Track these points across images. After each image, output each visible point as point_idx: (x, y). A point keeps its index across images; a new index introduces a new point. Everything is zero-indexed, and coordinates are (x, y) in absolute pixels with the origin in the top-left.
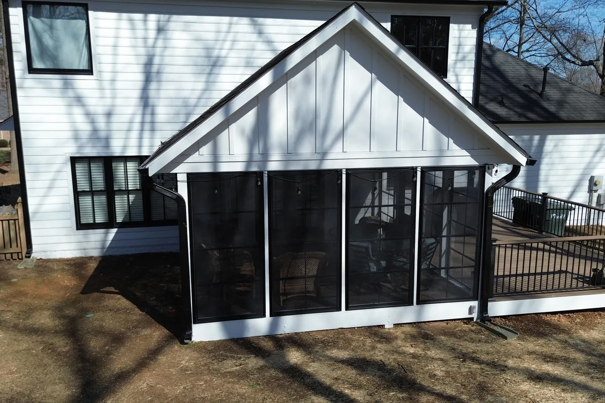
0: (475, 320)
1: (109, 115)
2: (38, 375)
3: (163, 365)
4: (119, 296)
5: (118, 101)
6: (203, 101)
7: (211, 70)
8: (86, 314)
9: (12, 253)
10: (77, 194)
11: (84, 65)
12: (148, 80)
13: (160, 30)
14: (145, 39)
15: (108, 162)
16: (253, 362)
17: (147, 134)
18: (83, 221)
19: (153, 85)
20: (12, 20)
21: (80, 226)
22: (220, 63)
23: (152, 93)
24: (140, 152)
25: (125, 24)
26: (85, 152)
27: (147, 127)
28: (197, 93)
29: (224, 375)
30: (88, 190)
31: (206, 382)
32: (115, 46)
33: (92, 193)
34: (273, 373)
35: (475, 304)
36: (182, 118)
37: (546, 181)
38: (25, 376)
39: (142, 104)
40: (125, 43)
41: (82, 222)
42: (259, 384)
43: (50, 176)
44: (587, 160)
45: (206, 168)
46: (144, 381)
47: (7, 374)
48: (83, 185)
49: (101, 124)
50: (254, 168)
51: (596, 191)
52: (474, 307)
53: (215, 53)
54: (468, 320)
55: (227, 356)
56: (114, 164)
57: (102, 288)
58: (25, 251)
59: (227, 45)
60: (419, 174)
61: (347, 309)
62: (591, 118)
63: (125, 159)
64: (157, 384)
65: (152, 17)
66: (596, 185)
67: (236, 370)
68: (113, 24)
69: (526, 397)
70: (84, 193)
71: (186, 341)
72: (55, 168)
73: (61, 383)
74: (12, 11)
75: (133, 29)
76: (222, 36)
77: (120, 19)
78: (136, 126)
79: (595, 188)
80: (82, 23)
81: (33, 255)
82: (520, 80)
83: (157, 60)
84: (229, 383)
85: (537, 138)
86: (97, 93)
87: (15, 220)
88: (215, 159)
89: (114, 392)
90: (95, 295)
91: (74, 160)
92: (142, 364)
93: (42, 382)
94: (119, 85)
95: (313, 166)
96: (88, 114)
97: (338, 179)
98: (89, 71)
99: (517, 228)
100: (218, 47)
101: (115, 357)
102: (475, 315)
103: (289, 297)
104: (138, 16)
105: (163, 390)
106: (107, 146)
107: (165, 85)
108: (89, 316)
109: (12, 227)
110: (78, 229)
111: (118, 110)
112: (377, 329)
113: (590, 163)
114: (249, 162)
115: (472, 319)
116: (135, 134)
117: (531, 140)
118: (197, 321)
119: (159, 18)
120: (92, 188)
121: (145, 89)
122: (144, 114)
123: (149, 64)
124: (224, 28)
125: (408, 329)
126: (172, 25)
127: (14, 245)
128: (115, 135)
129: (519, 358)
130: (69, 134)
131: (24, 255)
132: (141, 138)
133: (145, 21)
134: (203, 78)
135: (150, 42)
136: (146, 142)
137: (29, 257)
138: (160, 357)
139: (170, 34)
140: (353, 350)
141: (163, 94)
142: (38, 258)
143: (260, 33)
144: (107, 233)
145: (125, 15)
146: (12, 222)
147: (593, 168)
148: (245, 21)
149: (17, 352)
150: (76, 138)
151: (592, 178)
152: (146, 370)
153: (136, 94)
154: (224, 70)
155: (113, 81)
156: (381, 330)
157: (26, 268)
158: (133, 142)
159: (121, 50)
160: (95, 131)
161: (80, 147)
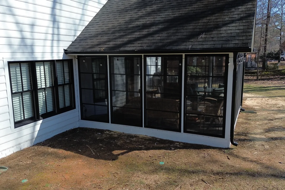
5: (38, 15)
10: (12, 95)
12: (55, 1)
15: (33, 66)
17: (55, 43)
19: (58, 6)
23: (57, 12)
26: (17, 57)
27: (55, 37)
33: (22, 93)
36: (73, 33)
39: (52, 20)
63: (44, 63)
70: (16, 94)
78: (50, 37)
96: (18, 23)
106: (32, 52)
110: (15, 127)
111: (37, 22)
116: (49, 43)
120: (22, 89)
121: (53, 8)
122: (53, 28)
128: (37, 43)
132: (52, 46)
136: (55, 50)
141: (63, 13)
144: (34, 126)
158: (48, 49)
160: (23, 39)
161: (13, 53)
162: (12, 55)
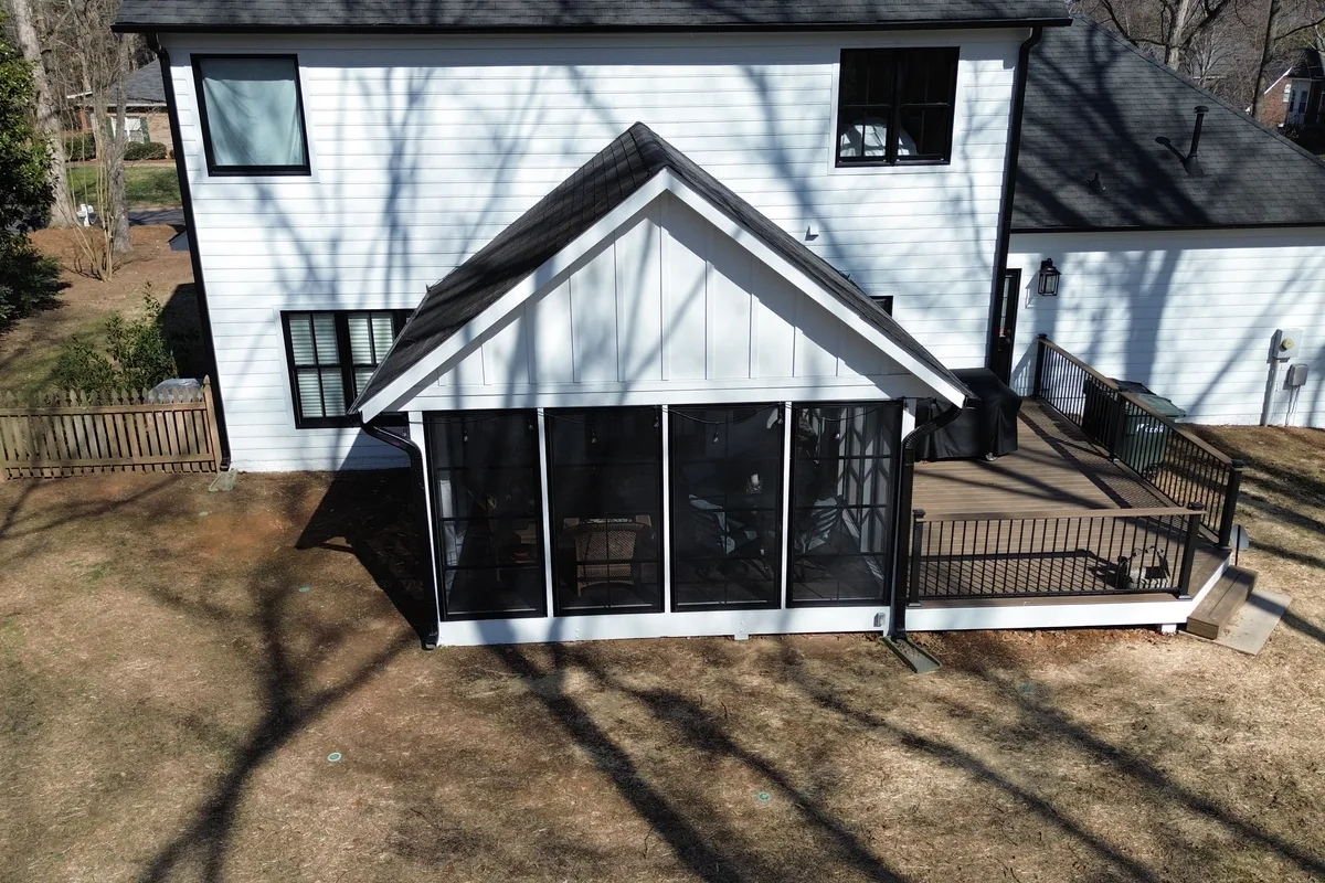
0: (885, 635)
1: (334, 243)
2: (227, 683)
3: (392, 680)
4: (351, 556)
5: (349, 219)
6: (491, 217)
7: (505, 161)
8: (300, 585)
9: (200, 463)
10: (294, 370)
11: (294, 159)
12: (396, 184)
13: (414, 97)
14: (389, 110)
15: (342, 320)
16: (516, 686)
17: (397, 275)
18: (308, 413)
19: (405, 192)
20: (178, 87)
21: (303, 422)
22: (519, 150)
23: (404, 204)
24: (387, 303)
25: (353, 87)
27: (398, 261)
28: (481, 203)
29: (470, 704)
30: (312, 363)
31: (441, 713)
32: (339, 125)
33: (318, 368)
34: (537, 705)
35: (886, 611)
36: (456, 245)
37: (1173, 340)
38: (211, 684)
39: (388, 223)
40: (355, 117)
41: (304, 415)
42: (512, 721)
43: (248, 341)
44: (1266, 299)
45: (444, 404)
46: (361, 704)
47: (188, 680)
48: (301, 358)
49: (322, 259)
50: (518, 404)
51: (1285, 360)
52: (883, 616)
53: (511, 132)
54: (873, 636)
55: (483, 673)
56: (351, 322)
57: (329, 538)
58: (219, 459)
59: (532, 116)
60: (788, 413)
61: (673, 610)
62: (1281, 218)
63: (370, 314)
64: (377, 711)
65: (400, 73)
66: (1283, 348)
67: (489, 697)
68: (334, 86)
69: (881, 769)
70: (306, 368)
71: (428, 646)
72: (255, 328)
73: (254, 698)
74: (176, 71)
75: (367, 94)
76: (521, 100)
77: (345, 79)
78: (381, 260)
79: (1281, 354)
80: (289, 85)
81: (231, 466)
82: (1150, 127)
83: (409, 148)
84: (471, 716)
85: (1157, 258)
86: (312, 206)
87: (202, 411)
88: (458, 392)
89: (319, 717)
90: (316, 550)
91: (286, 317)
92: (362, 676)
93: (231, 695)
94: (348, 191)
95: (610, 401)
96: (298, 242)
97: (655, 421)
98: (304, 169)
99: (1076, 443)
100: (516, 120)
101: (329, 663)
102: (885, 627)
103: (590, 584)
104: (375, 74)
105: (383, 720)
106: (334, 294)
107: (423, 190)
108: (304, 590)
109: (198, 421)
110: (298, 427)
111: (348, 234)
112: (722, 641)
113: (1271, 305)
114: (509, 395)
115: (881, 633)
116: (378, 274)
117: (1144, 260)
118: (446, 618)
119: (412, 72)
120: (317, 360)
121: (392, 197)
122: (391, 240)
123: (398, 153)
124: (524, 86)
125: (767, 645)
126: (434, 86)
127: (203, 448)
128: (345, 275)
129: (914, 706)
130: (271, 275)
131: (218, 467)
132: (388, 280)
133: (388, 79)
134: (491, 176)
135: (398, 117)
136: (397, 286)
137: (227, 470)
138: (389, 669)
139: (430, 101)
140: (669, 676)
141: (422, 204)
142: (241, 471)
143: (588, 93)
144: (339, 436)
145: (353, 72)
146: (197, 413)
147: (1280, 315)
148: (561, 71)
149: (201, 645)
150: (283, 282)
151: (1278, 334)
152: (366, 687)
153: (379, 205)
154: (527, 161)
155: (339, 184)
156: (728, 644)
157: (220, 491)
158: (377, 286)
159: (348, 132)
160: (311, 269)
161: (291, 295)
162: (289, 300)
